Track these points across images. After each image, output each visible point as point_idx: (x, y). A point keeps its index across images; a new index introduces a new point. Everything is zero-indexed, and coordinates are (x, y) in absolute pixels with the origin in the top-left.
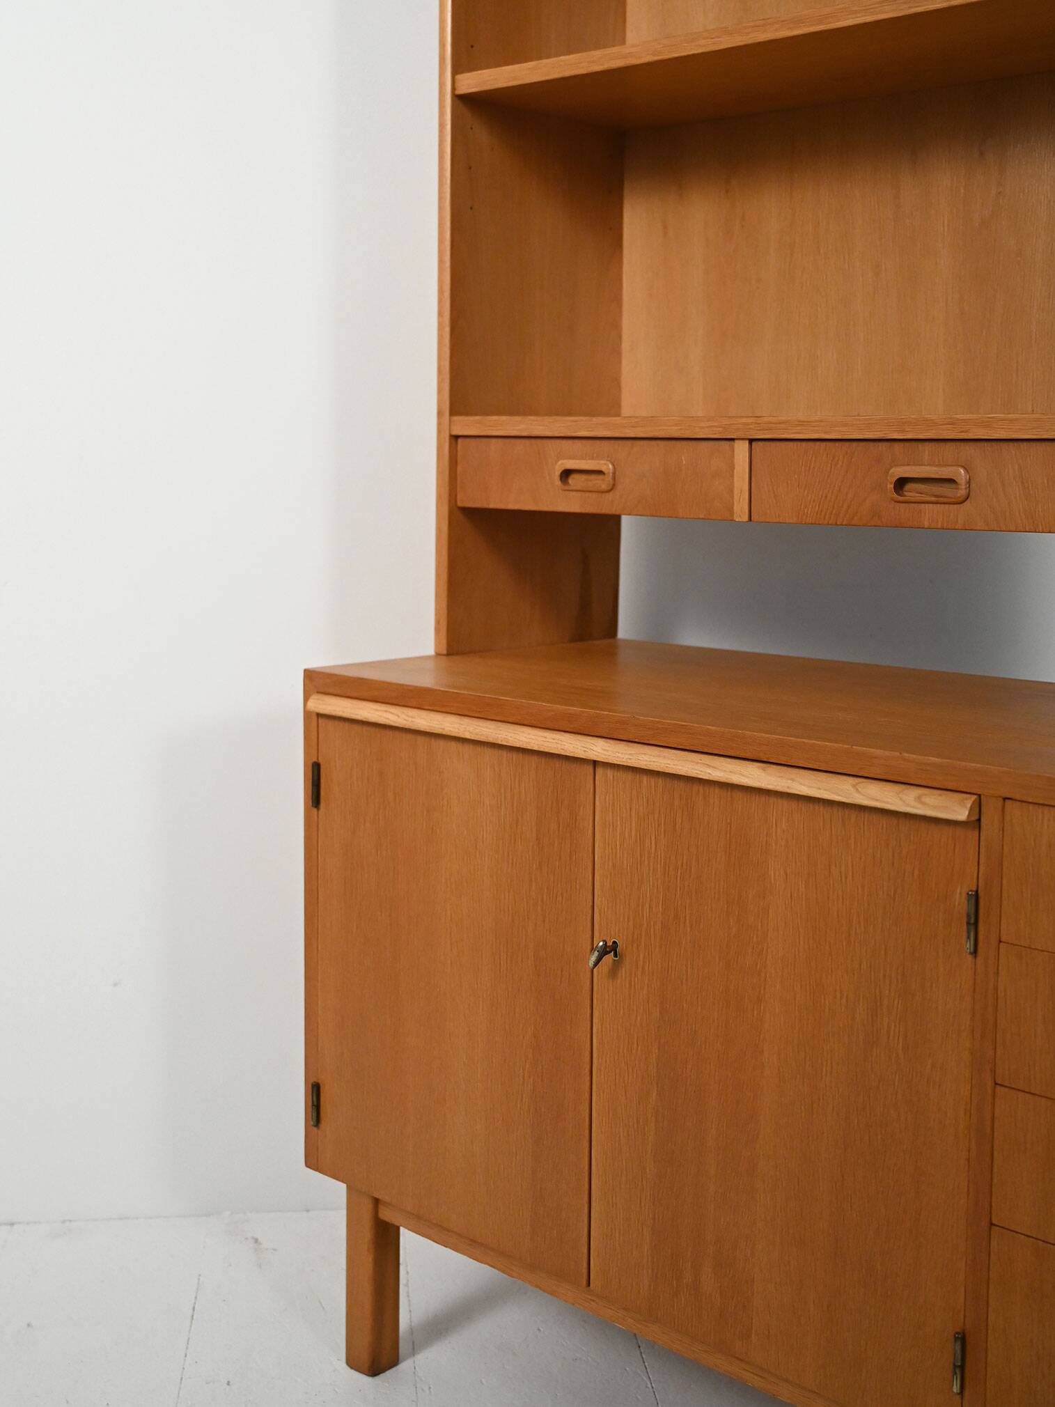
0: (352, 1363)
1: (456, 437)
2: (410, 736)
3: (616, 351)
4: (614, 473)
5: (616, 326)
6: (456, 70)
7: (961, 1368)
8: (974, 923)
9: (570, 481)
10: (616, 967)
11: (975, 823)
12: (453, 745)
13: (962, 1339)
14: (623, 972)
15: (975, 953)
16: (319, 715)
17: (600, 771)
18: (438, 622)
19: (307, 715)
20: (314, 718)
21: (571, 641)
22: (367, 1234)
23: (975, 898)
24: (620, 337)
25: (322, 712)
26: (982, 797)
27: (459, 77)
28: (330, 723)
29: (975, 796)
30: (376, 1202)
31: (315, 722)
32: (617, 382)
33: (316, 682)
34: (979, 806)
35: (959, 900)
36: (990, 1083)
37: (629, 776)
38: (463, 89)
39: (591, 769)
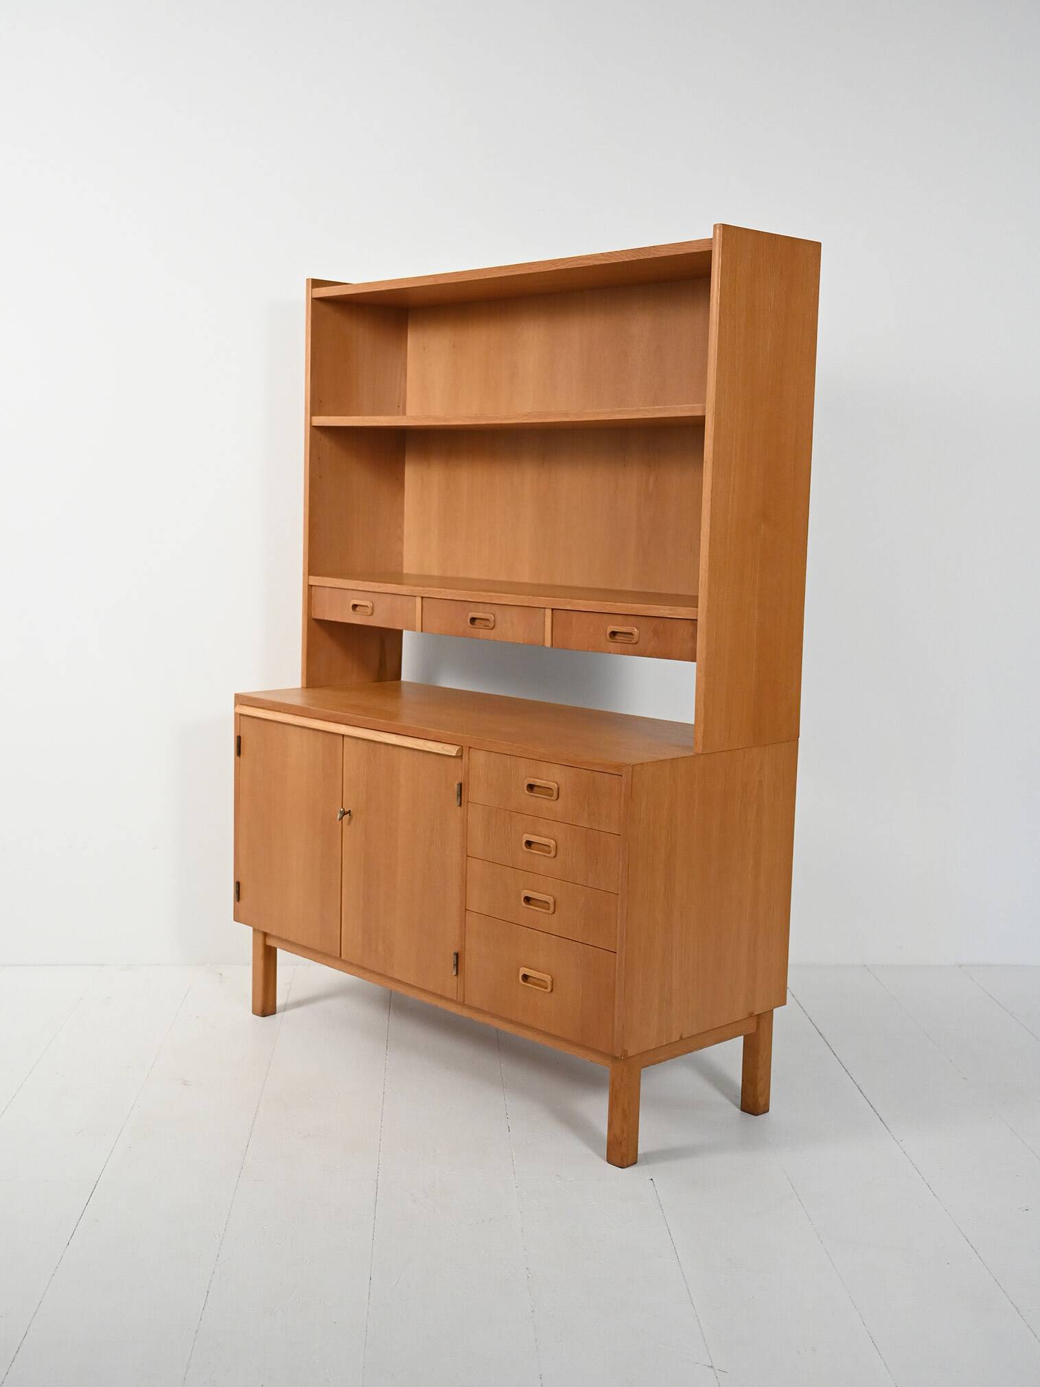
0: (254, 1012)
1: (312, 586)
2: (276, 724)
3: (401, 539)
4: (373, 608)
5: (401, 526)
6: (312, 414)
7: (457, 965)
8: (460, 795)
9: (357, 609)
10: (350, 819)
11: (459, 756)
12: (293, 728)
13: (457, 955)
14: (353, 822)
15: (460, 805)
16: (240, 715)
17: (345, 738)
18: (302, 673)
19: (236, 714)
20: (238, 716)
21: (374, 681)
22: (261, 952)
23: (460, 785)
24: (403, 532)
25: (242, 713)
26: (464, 748)
27: (313, 418)
28: (245, 718)
29: (459, 747)
30: (265, 935)
31: (239, 717)
32: (401, 554)
33: (240, 700)
34: (461, 750)
35: (456, 787)
36: (465, 856)
37: (355, 740)
38: (315, 424)
39: (341, 738)
